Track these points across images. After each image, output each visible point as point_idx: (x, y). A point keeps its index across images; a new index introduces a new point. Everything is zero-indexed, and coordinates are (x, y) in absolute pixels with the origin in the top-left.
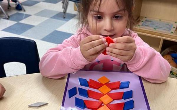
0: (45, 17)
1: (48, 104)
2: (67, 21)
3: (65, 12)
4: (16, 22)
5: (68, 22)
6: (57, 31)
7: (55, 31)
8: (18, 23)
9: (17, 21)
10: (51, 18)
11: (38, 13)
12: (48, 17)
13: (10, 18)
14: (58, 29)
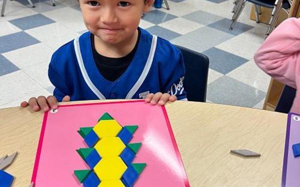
0: (199, 22)
1: (261, 157)
2: (236, 35)
3: (234, 20)
4: (153, 25)
5: (237, 37)
6: (217, 49)
7: (214, 47)
8: (157, 26)
9: (154, 23)
10: (209, 26)
11: (187, 15)
12: (203, 24)
13: (145, 17)
14: (220, 47)
